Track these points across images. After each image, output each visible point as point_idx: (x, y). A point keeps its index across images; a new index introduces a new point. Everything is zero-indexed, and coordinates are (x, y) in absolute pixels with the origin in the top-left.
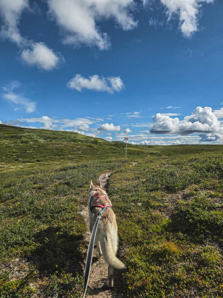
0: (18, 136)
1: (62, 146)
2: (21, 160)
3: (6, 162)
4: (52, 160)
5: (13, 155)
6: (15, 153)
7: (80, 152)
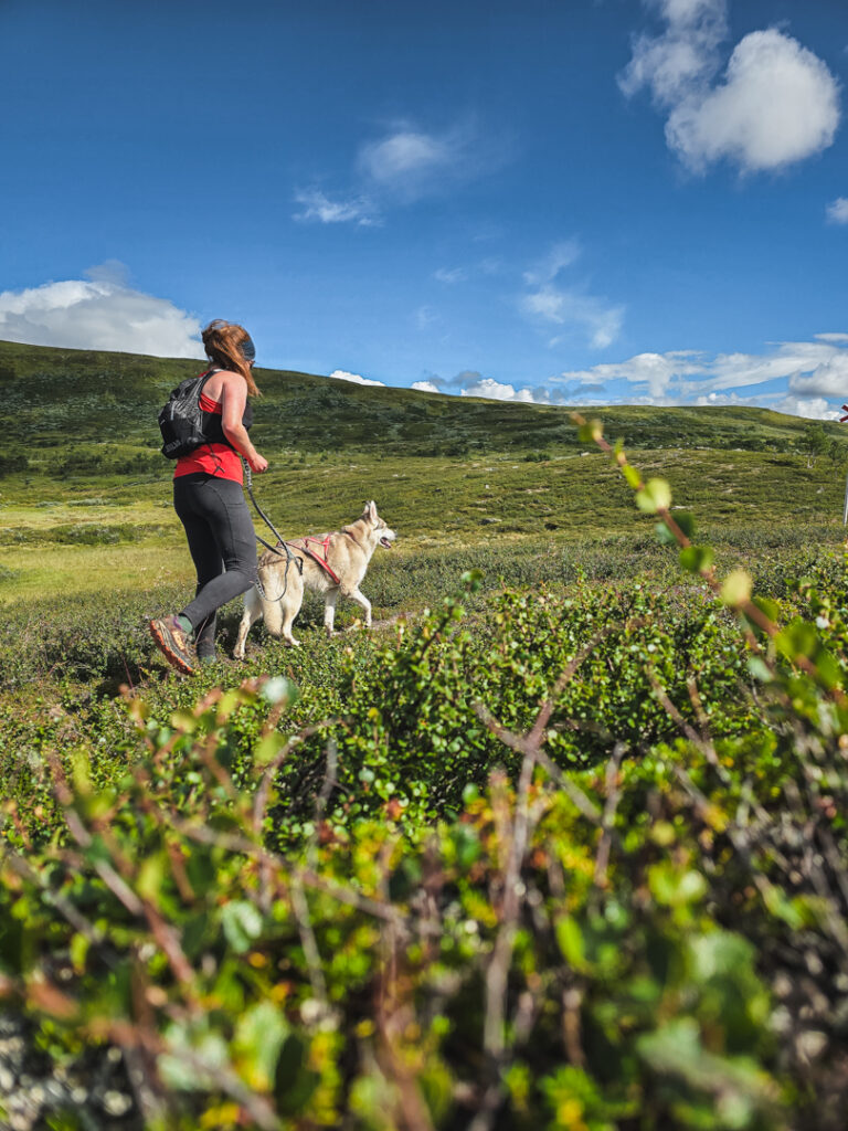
0: (535, 436)
1: (658, 465)
2: (495, 522)
3: (449, 530)
4: (601, 525)
5: (477, 506)
6: (486, 496)
7: (730, 491)
